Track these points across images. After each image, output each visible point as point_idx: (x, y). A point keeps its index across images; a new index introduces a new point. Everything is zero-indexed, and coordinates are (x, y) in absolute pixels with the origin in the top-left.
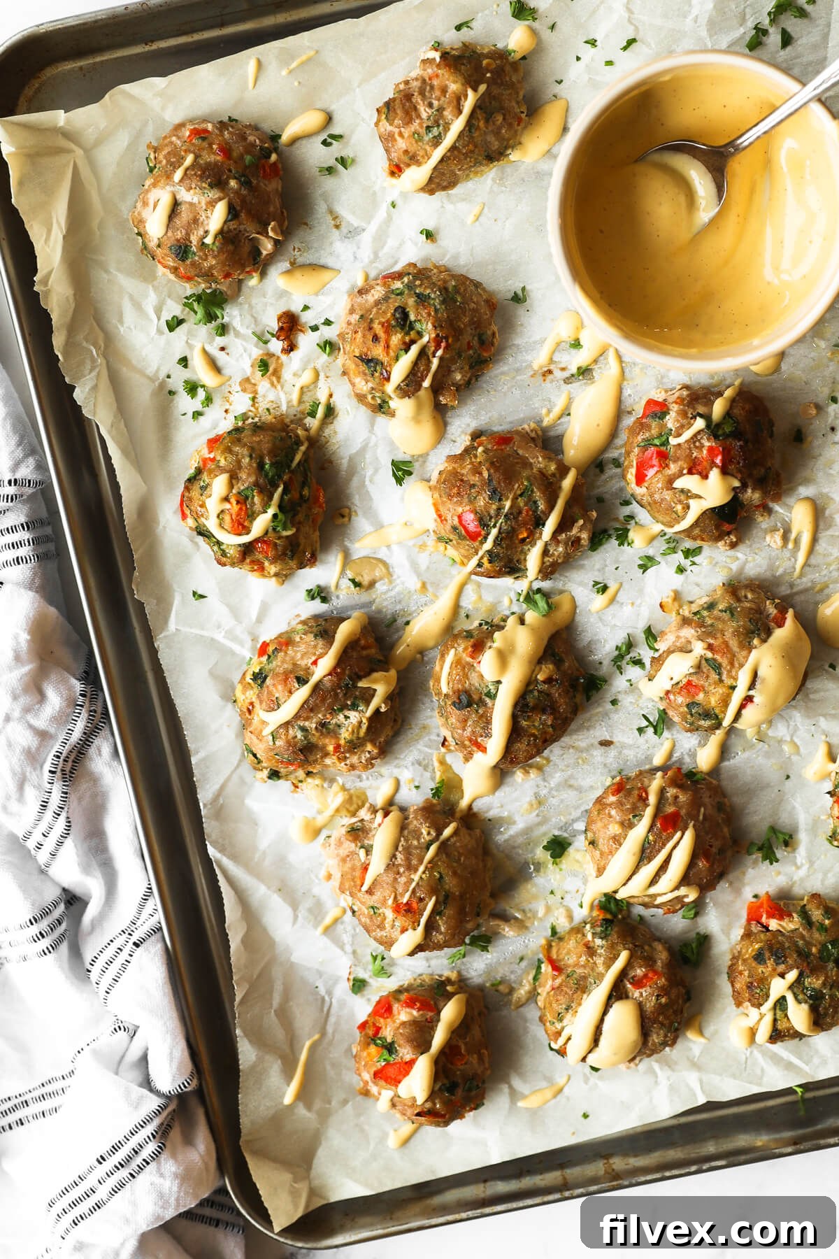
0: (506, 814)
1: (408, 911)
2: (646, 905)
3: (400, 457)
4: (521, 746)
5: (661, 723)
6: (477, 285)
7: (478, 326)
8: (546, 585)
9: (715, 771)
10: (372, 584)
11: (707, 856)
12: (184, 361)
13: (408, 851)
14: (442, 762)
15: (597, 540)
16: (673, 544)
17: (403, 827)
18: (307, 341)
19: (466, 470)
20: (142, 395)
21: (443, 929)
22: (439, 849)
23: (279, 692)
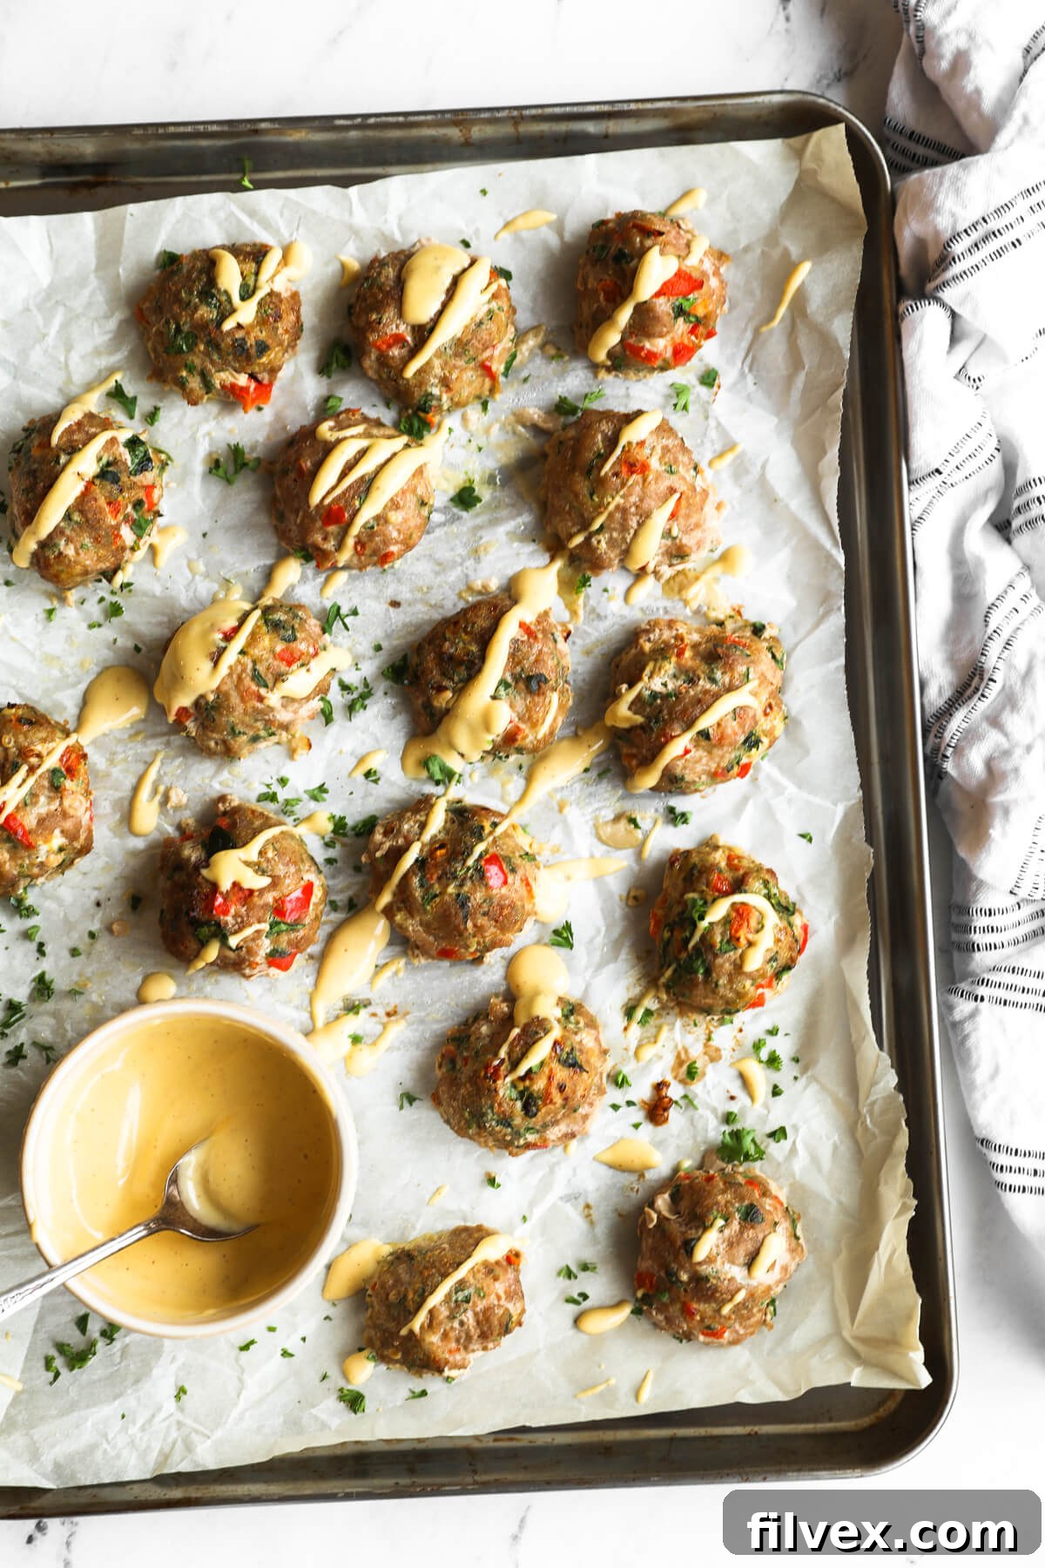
0: (516, 544)
1: (633, 466)
2: (379, 423)
3: (564, 951)
4: (482, 622)
5: (330, 618)
6: (447, 1122)
7: (453, 1082)
8: (429, 789)
9: (282, 556)
10: (617, 818)
11: (300, 471)
12: (776, 1092)
13: (624, 528)
14: (574, 613)
15: (368, 826)
16: (288, 808)
17: (626, 554)
18: (641, 1091)
19: (491, 931)
20: (828, 1063)
21: (599, 437)
22: (590, 525)
23: (732, 727)
